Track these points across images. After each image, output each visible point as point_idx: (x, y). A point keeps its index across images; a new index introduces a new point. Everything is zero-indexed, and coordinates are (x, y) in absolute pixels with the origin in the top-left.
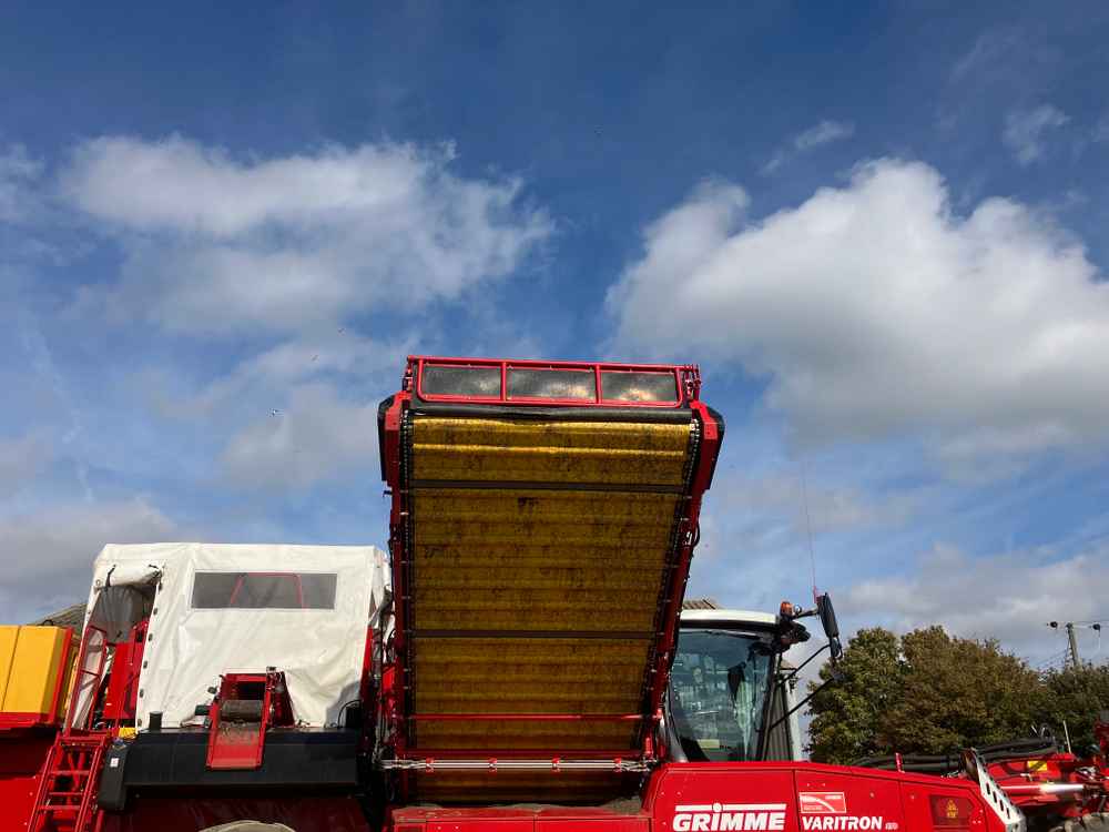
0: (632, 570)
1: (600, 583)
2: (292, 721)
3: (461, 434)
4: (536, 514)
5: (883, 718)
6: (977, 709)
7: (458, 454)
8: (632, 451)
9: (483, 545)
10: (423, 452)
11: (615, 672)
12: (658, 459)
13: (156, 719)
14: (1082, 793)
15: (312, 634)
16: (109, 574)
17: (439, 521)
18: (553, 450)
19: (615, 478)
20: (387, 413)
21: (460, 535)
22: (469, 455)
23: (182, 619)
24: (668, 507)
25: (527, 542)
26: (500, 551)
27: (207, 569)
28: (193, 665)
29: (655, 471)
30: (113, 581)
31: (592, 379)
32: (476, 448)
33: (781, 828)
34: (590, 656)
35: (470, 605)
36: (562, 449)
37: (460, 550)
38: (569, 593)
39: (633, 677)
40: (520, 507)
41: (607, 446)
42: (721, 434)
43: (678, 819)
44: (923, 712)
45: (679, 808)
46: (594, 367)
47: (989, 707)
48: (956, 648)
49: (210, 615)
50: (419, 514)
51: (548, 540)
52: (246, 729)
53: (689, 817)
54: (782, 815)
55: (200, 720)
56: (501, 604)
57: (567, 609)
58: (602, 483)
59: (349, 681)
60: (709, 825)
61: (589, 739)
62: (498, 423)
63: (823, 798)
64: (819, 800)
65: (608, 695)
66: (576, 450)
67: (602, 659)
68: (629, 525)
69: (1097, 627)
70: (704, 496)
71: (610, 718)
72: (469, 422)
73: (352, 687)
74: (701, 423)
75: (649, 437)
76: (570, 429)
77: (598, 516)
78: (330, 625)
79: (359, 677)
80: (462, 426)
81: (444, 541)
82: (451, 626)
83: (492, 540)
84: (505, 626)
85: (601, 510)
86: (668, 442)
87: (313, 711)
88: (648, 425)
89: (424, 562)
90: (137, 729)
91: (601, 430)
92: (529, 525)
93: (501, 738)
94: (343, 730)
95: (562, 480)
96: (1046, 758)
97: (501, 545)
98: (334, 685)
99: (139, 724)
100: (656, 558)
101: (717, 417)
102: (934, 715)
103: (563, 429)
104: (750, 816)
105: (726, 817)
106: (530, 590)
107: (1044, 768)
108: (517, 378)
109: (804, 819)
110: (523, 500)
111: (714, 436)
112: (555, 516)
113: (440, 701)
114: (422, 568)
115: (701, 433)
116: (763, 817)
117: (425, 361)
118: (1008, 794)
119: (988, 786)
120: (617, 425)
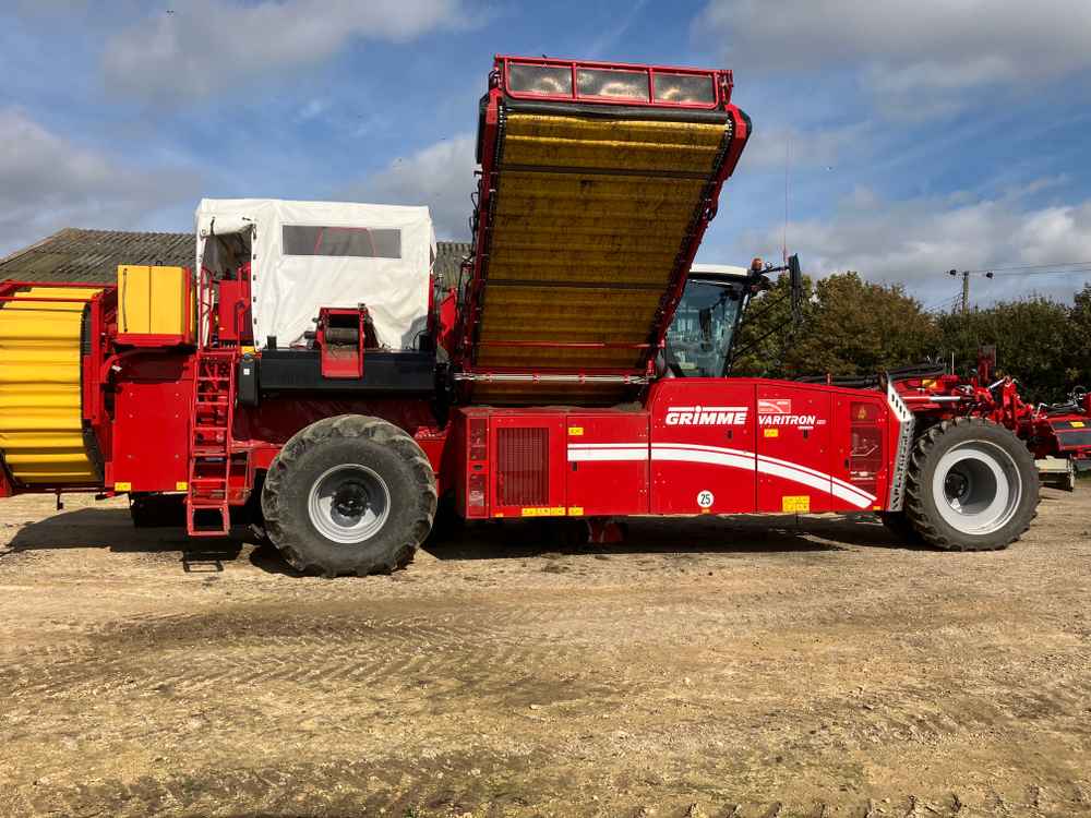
0: (660, 238)
1: (634, 247)
2: (377, 344)
3: (544, 128)
4: (593, 193)
5: (792, 350)
6: (873, 344)
7: (540, 145)
8: (677, 146)
9: (550, 216)
10: (515, 142)
11: (634, 313)
12: (696, 153)
13: (272, 341)
14: (957, 402)
15: (385, 279)
16: (212, 224)
17: (517, 196)
18: (615, 143)
19: (660, 166)
20: (488, 110)
21: (532, 209)
22: (547, 145)
23: (277, 264)
24: (696, 190)
25: (583, 216)
26: (559, 222)
27: (292, 223)
28: (292, 300)
29: (692, 162)
30: (216, 231)
31: (646, 80)
32: (554, 140)
33: (743, 423)
34: (618, 301)
35: (532, 262)
36: (623, 143)
37: (529, 219)
38: (609, 254)
39: (647, 317)
40: (582, 187)
41: (658, 141)
42: (748, 133)
43: (669, 416)
44: (828, 346)
45: (671, 409)
46: (648, 69)
47: (883, 341)
48: (867, 292)
49: (300, 261)
50: (503, 191)
51: (599, 214)
52: (348, 350)
53: (678, 415)
54: (744, 415)
55: (304, 342)
56: (555, 261)
57: (605, 267)
58: (649, 171)
59: (418, 316)
60: (692, 421)
61: (608, 361)
62: (574, 120)
63: (775, 403)
64: (772, 405)
65: (626, 330)
66: (634, 144)
67: (624, 304)
68: (665, 203)
69: (989, 275)
70: (725, 183)
71: (623, 347)
72: (552, 118)
73: (420, 320)
74: (734, 123)
75: (692, 135)
76: (631, 127)
77: (641, 196)
78: (399, 272)
79: (426, 313)
80: (547, 122)
81: (519, 212)
82: (516, 277)
83: (556, 212)
84: (555, 278)
85: (644, 190)
86: (705, 138)
87: (391, 338)
88: (692, 124)
89: (502, 228)
90: (257, 348)
91: (655, 128)
92: (586, 202)
93: (543, 359)
94: (418, 352)
95: (620, 167)
96: (937, 378)
97: (562, 217)
98: (407, 318)
99: (258, 344)
100: (679, 230)
101: (747, 119)
102: (836, 347)
103: (626, 126)
104: (722, 416)
105: (704, 416)
106: (577, 251)
107: (934, 385)
108: (585, 78)
109: (760, 417)
110: (584, 182)
111: (743, 135)
112: (607, 195)
113: (499, 332)
114: (499, 232)
115: (734, 132)
116: (731, 416)
117: (509, 60)
118: (906, 402)
119: (893, 397)
120: (669, 124)
